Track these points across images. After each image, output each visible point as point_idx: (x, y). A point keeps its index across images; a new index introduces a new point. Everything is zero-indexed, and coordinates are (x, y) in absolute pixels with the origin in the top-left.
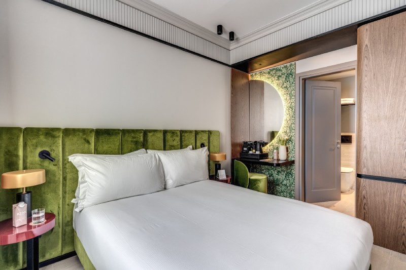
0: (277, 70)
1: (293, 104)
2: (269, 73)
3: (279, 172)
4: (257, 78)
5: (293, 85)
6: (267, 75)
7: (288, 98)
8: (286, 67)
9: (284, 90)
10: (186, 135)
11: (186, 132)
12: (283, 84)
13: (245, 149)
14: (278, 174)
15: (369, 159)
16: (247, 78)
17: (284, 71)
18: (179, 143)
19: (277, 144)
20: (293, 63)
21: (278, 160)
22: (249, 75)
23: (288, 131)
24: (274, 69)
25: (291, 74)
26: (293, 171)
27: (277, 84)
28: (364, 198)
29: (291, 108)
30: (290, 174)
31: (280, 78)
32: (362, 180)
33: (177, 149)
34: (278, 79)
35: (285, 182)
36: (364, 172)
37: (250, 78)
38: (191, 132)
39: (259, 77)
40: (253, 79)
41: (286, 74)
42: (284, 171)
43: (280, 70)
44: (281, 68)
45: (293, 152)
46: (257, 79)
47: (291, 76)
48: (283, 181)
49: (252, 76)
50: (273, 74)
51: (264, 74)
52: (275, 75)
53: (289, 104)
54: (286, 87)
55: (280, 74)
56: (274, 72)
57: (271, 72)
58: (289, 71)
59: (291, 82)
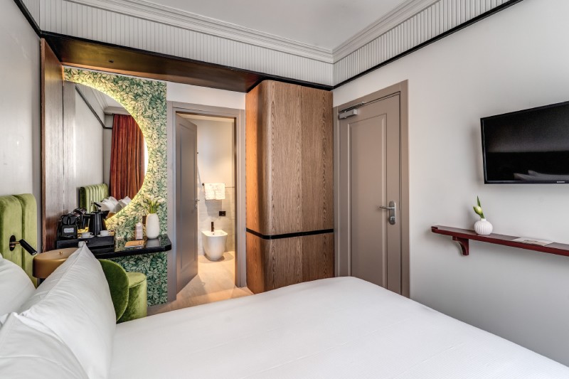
0: (132, 83)
1: (163, 146)
2: (115, 82)
4: (85, 81)
5: (164, 117)
6: (110, 85)
7: (155, 136)
8: (150, 83)
9: (148, 121)
12: (146, 111)
17: (147, 88)
19: (134, 213)
20: (163, 82)
22: (64, 68)
23: (155, 190)
25: (159, 99)
27: (134, 108)
29: (159, 151)
30: (160, 257)
31: (139, 99)
34: (135, 100)
35: (150, 274)
39: (90, 81)
40: (71, 80)
41: (151, 96)
42: (148, 257)
43: (138, 85)
44: (142, 84)
46: (84, 83)
47: (159, 101)
48: (146, 273)
49: (69, 72)
50: (124, 87)
51: (103, 80)
52: (128, 90)
53: (157, 146)
54: (151, 117)
55: (140, 92)
56: (126, 83)
57: (120, 84)
58: (157, 93)
59: (160, 112)
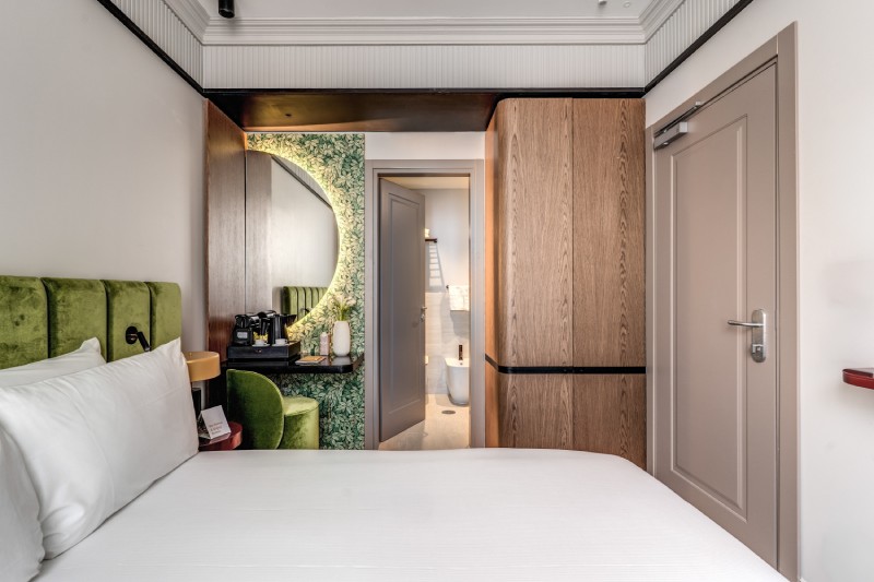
0: (322, 141)
1: (359, 225)
2: (302, 143)
3: (327, 384)
4: (268, 147)
5: (360, 183)
6: (296, 148)
7: (349, 212)
8: (343, 139)
9: (339, 192)
10: (73, 296)
11: (71, 285)
12: (338, 177)
13: (243, 335)
14: (325, 390)
16: (241, 141)
17: (339, 146)
18: (43, 331)
19: (322, 319)
20: (360, 134)
21: (332, 355)
22: (246, 135)
23: (349, 288)
24: (313, 137)
25: (354, 158)
26: (360, 377)
27: (323, 175)
28: (514, 408)
29: (354, 233)
30: (355, 384)
31: (330, 162)
32: (510, 377)
34: (325, 163)
35: (342, 406)
36: (511, 361)
37: (248, 145)
39: (274, 146)
40: (255, 148)
41: (344, 156)
42: (340, 381)
43: (329, 142)
44: (333, 140)
45: (361, 334)
46: (268, 151)
47: (355, 162)
48: (338, 404)
49: (252, 139)
50: (312, 148)
51: (288, 143)
52: (316, 152)
53: (352, 227)
54: (343, 186)
55: (330, 153)
56: (314, 143)
57: (307, 143)
58: (352, 151)
59: (356, 176)
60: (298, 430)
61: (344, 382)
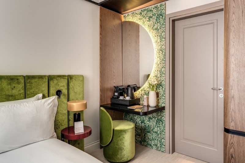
0: (148, 11)
1: (163, 46)
2: (141, 14)
3: (150, 118)
4: (130, 19)
5: (164, 26)
6: (139, 16)
7: (159, 40)
9: (155, 32)
10: (33, 81)
11: (33, 77)
12: (154, 25)
13: (116, 94)
14: (149, 121)
15: (237, 111)
16: (120, 19)
17: (155, 11)
18: (23, 91)
19: (148, 89)
20: (163, 3)
21: (148, 106)
22: (122, 16)
23: (159, 76)
24: (145, 10)
25: (161, 15)
26: (163, 117)
27: (148, 26)
28: (232, 157)
29: (161, 50)
30: (161, 121)
31: (151, 19)
32: (230, 135)
33: (18, 100)
34: (149, 20)
35: (155, 130)
36: (232, 127)
37: (123, 20)
38: (41, 77)
39: (131, 18)
40: (126, 20)
41: (157, 15)
42: (155, 118)
43: (151, 11)
44: (152, 9)
45: (163, 97)
46: (130, 20)
47: (161, 17)
48: (154, 128)
49: (124, 17)
50: (144, 15)
51: (136, 15)
52: (146, 16)
53: (160, 47)
54: (156, 29)
55: (151, 15)
56: (145, 12)
57: (143, 13)
58: (160, 12)
59: (161, 23)
60: (120, 136)
61: (156, 119)
